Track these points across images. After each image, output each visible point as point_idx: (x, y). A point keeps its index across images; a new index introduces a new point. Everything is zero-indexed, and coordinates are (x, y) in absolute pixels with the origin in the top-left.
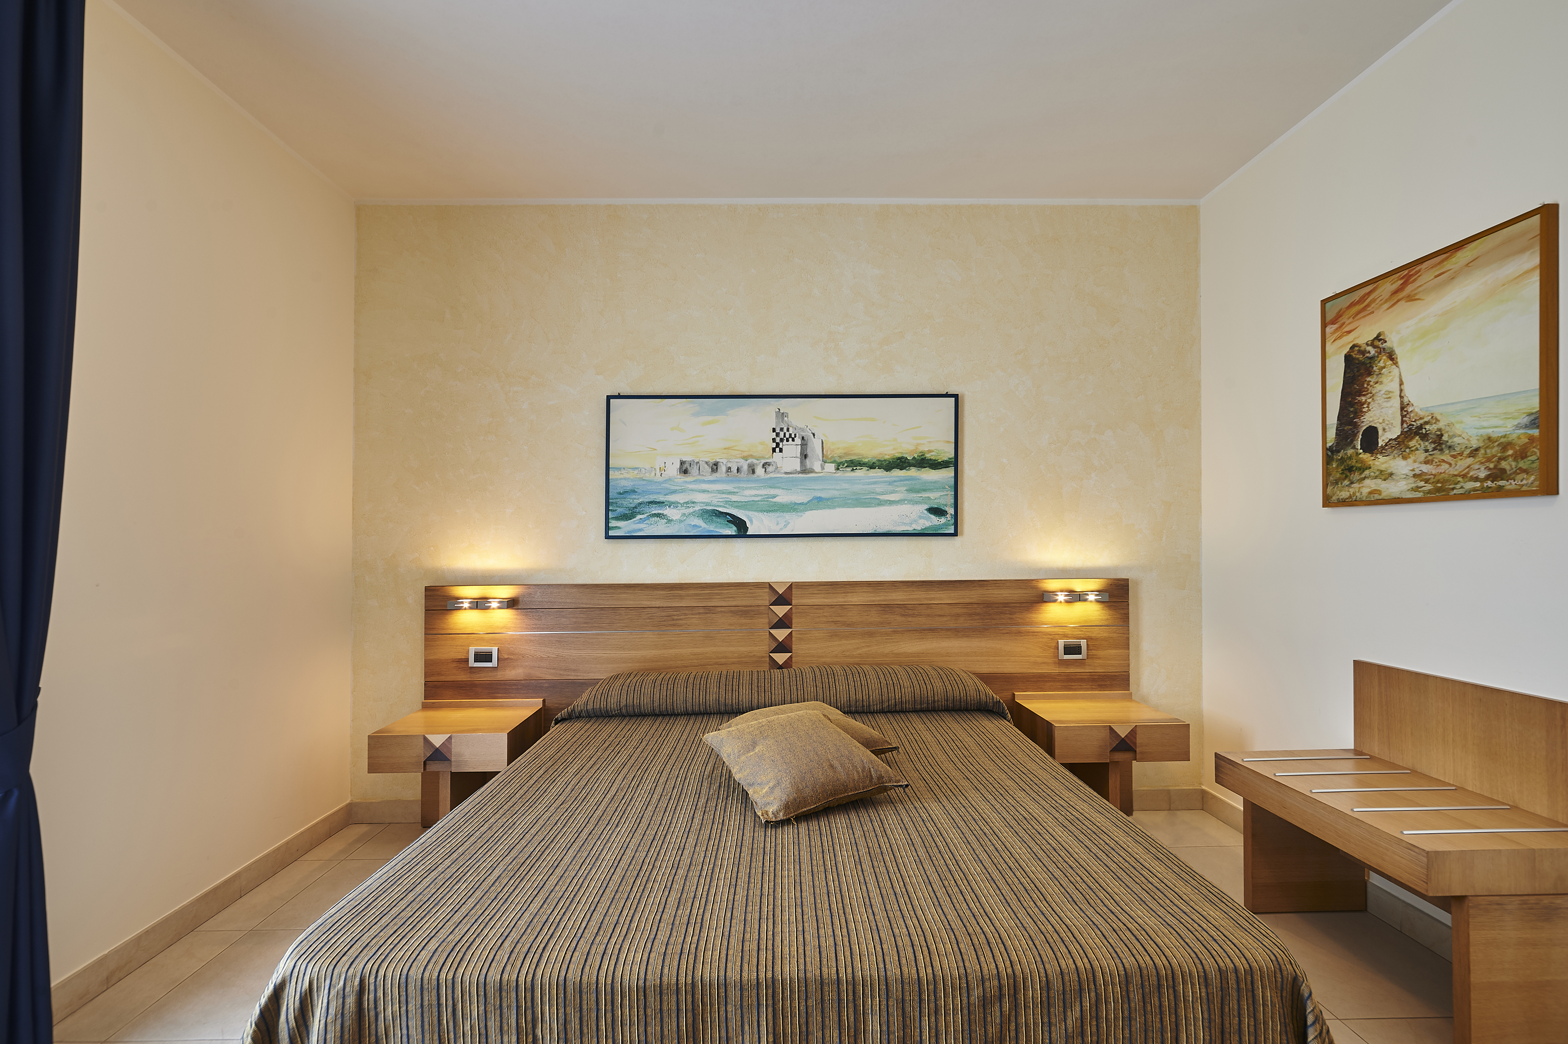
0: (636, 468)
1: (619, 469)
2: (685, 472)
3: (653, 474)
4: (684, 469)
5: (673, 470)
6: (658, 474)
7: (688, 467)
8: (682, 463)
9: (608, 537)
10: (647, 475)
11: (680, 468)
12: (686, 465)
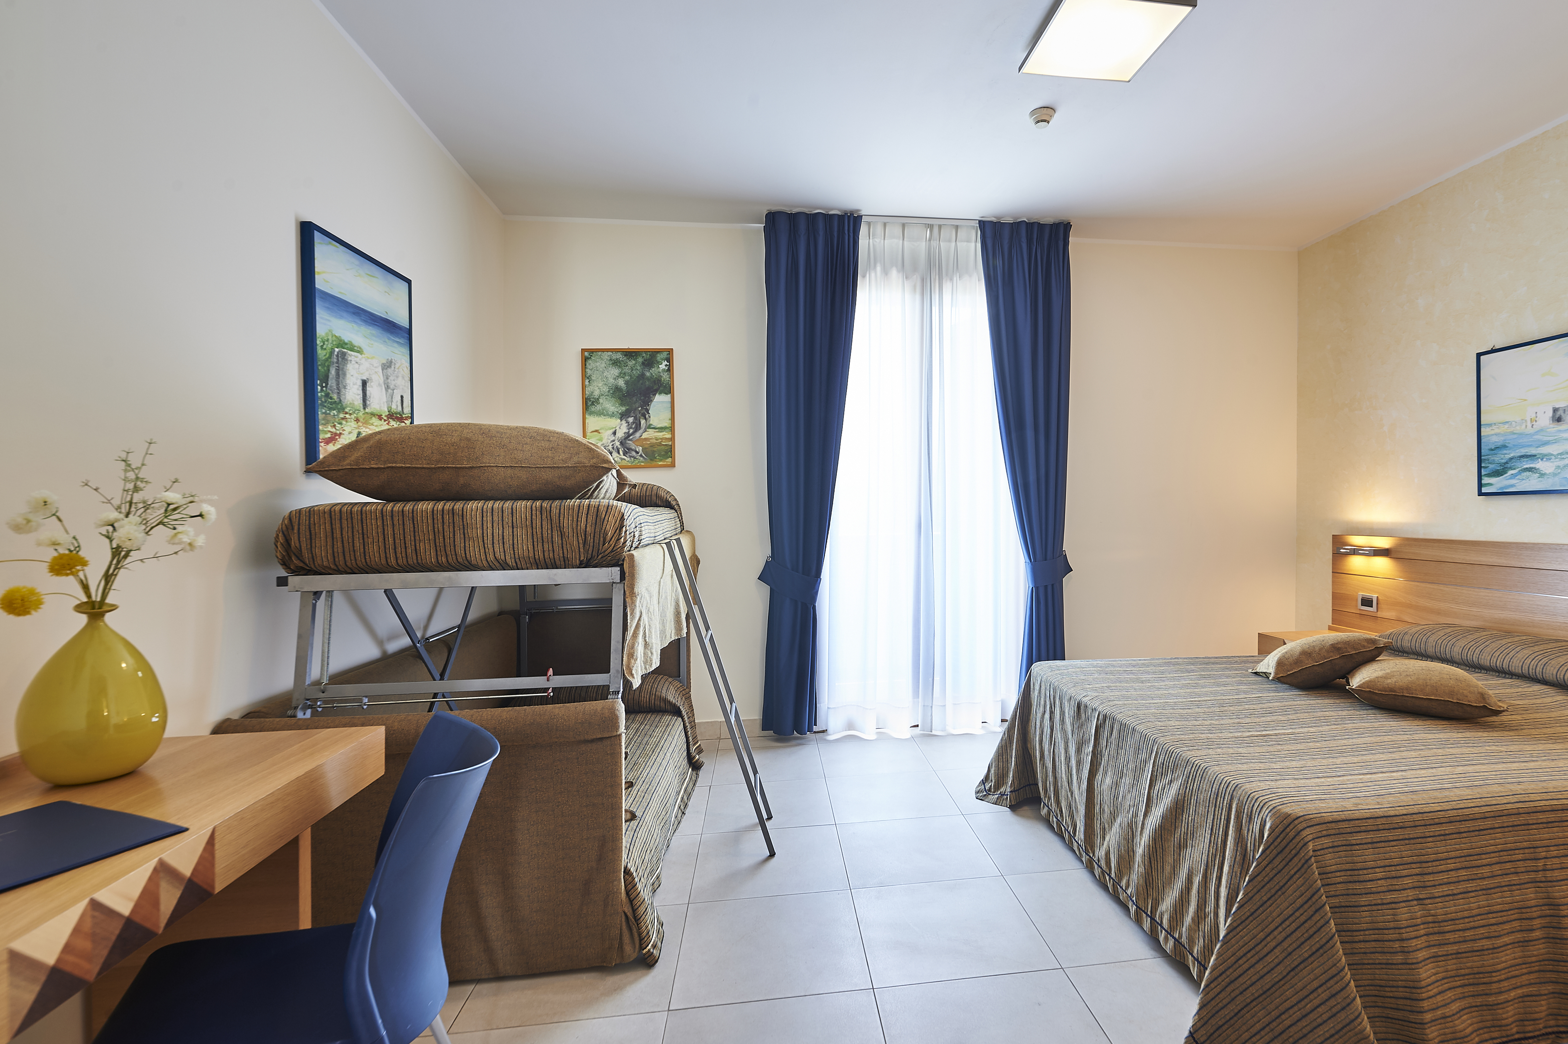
0: (1507, 422)
1: (1490, 425)
2: (1559, 420)
3: (1524, 426)
4: (1557, 416)
5: (1545, 419)
6: (1529, 425)
7: (1562, 414)
8: (1555, 410)
9: (1480, 494)
10: (1518, 428)
11: (1553, 417)
12: (1558, 414)
